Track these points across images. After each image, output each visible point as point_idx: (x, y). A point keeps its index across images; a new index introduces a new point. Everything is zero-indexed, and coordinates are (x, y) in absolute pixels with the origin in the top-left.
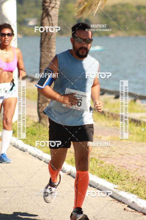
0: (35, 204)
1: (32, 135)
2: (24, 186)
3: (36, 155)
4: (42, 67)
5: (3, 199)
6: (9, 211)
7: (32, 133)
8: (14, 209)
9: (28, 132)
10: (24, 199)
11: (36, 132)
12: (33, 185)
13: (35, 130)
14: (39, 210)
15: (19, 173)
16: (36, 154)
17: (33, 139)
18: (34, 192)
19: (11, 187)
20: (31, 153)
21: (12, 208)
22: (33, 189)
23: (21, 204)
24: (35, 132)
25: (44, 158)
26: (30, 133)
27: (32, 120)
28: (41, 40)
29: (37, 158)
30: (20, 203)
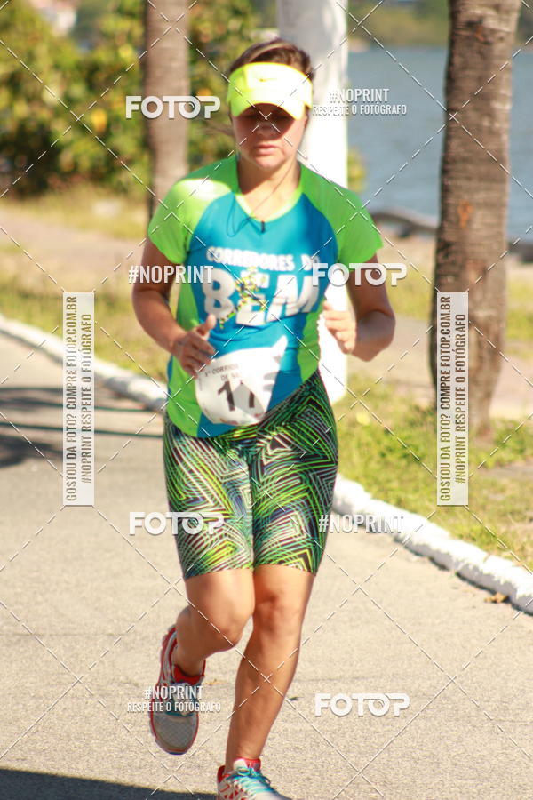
0: (418, 754)
1: (404, 462)
2: (373, 677)
3: (425, 546)
4: (451, 178)
5: (286, 730)
6: (309, 779)
7: (405, 456)
8: (330, 773)
9: (390, 450)
10: (373, 729)
11: (422, 449)
12: (408, 670)
13: (417, 442)
14: (437, 780)
15: (351, 619)
16: (421, 543)
17: (410, 480)
18: (417, 702)
19: (317, 680)
20: (401, 536)
21: (323, 766)
22: (413, 689)
23: (360, 753)
24: (416, 448)
25: (454, 560)
26: (398, 454)
27: (403, 401)
28: (450, 63)
29: (426, 560)
30: (359, 747)
